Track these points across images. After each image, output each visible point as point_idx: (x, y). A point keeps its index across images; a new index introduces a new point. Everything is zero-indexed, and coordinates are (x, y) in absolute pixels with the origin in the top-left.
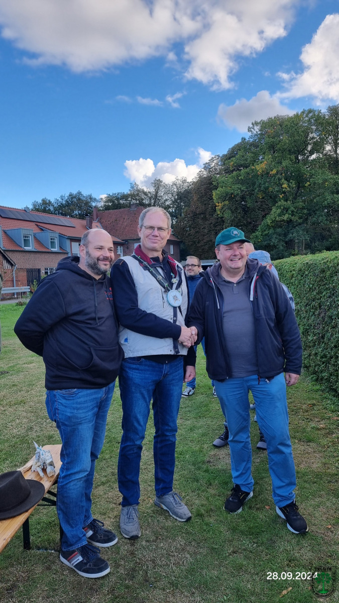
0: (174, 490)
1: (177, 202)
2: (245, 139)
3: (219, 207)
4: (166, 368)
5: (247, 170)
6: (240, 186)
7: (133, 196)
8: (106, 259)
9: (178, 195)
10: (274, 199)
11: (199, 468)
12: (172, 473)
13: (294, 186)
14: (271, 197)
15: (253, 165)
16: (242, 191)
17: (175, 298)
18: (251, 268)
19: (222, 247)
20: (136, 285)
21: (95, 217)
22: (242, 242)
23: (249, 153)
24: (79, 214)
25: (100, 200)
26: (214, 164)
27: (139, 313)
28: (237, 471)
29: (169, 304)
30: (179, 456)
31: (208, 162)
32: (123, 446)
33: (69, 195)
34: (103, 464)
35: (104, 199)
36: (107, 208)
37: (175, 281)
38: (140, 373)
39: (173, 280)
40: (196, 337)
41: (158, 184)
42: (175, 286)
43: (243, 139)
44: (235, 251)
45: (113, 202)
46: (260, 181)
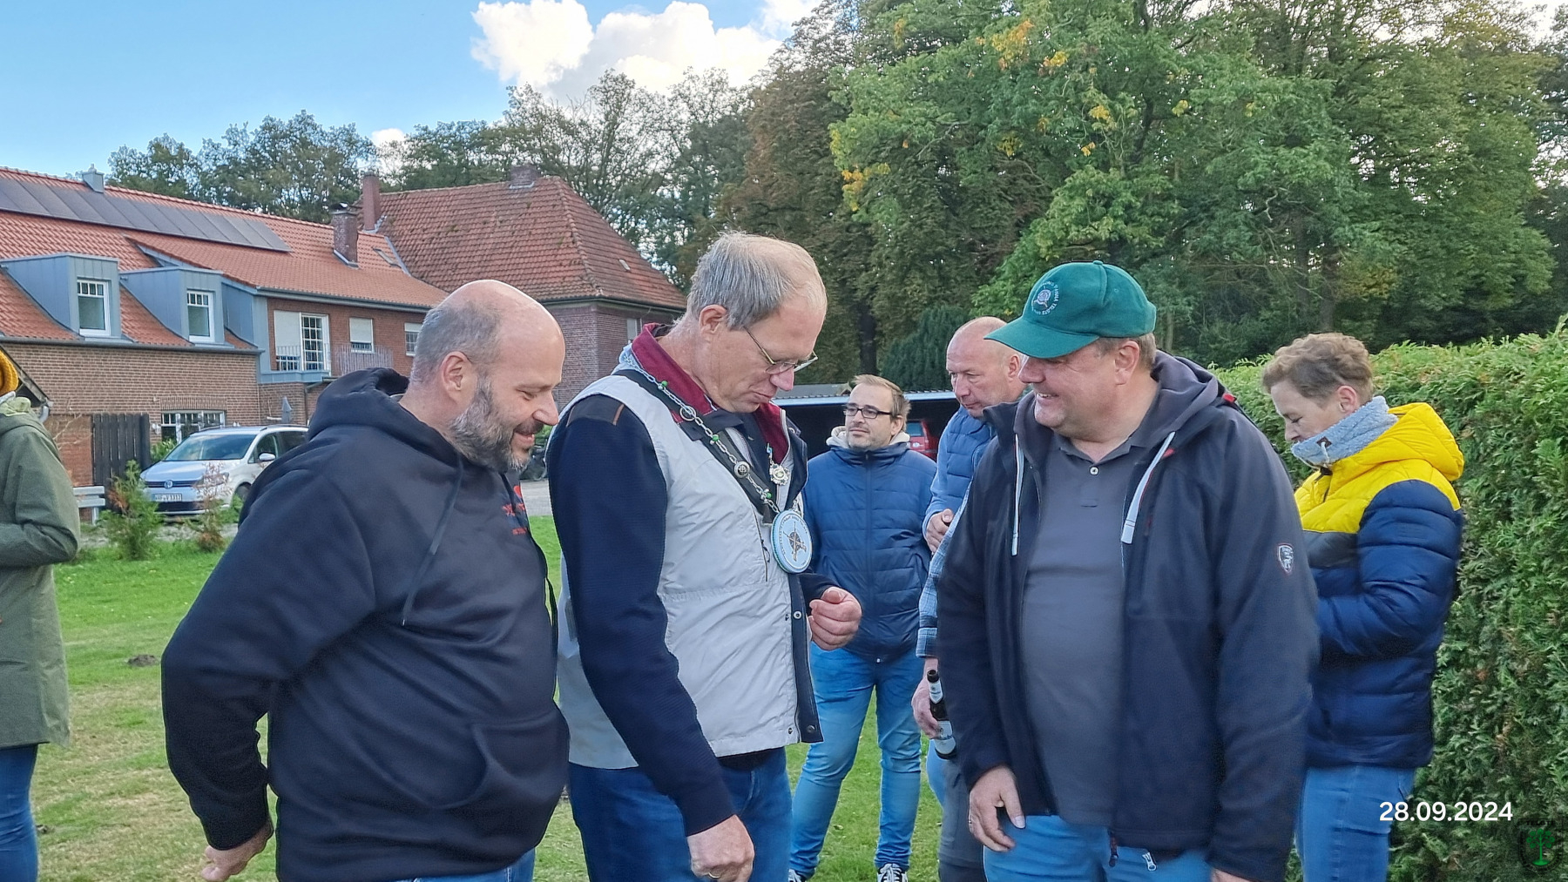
1: (689, 162)
3: (855, 186)
5: (959, 49)
6: (933, 109)
7: (515, 134)
9: (692, 136)
10: (1059, 161)
13: (1134, 112)
14: (1047, 153)
15: (980, 32)
16: (940, 128)
17: (795, 541)
21: (368, 212)
24: (303, 202)
29: (780, 564)
33: (264, 128)
35: (406, 147)
36: (415, 180)
37: (782, 476)
39: (773, 471)
42: (782, 494)
45: (441, 156)
46: (1007, 94)
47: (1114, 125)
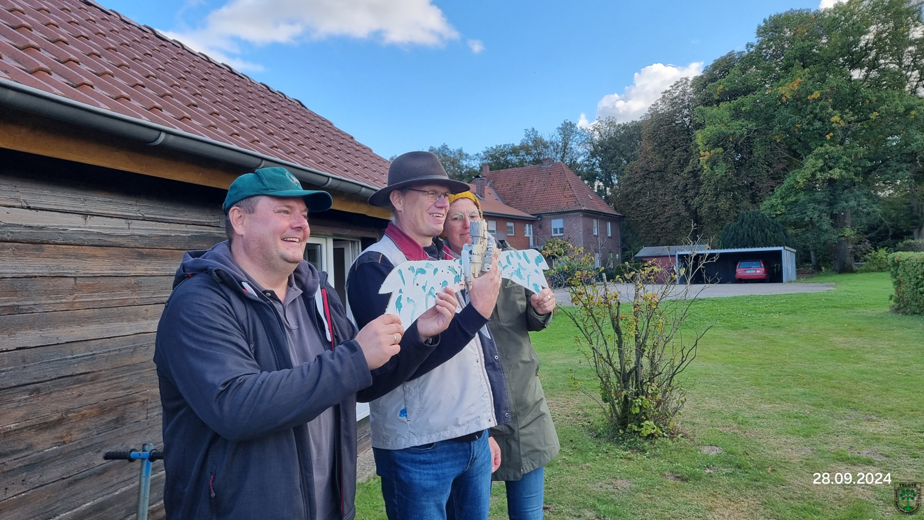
4: (474, 448)
25: (475, 157)
26: (678, 91)
31: (669, 89)
35: (482, 155)
41: (568, 129)
45: (497, 158)
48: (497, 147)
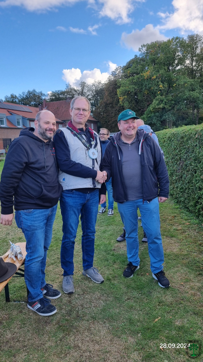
0: (94, 266)
1: (95, 96)
2: (137, 56)
3: (121, 100)
4: (88, 196)
5: (138, 76)
6: (134, 86)
7: (67, 92)
8: (51, 130)
9: (96, 92)
10: (154, 94)
11: (109, 254)
12: (93, 256)
13: (167, 86)
14: (152, 93)
15: (142, 73)
16: (135, 89)
17: (93, 154)
18: (139, 135)
19: (122, 122)
20: (69, 146)
21: (44, 106)
22: (134, 118)
23: (139, 65)
24: (34, 104)
25: (48, 95)
26: (118, 72)
27: (71, 163)
28: (130, 254)
29: (90, 157)
30: (97, 247)
31: (114, 70)
32: (63, 242)
33: (28, 92)
34: (52, 253)
35: (50, 95)
36: (52, 100)
37: (93, 143)
38: (72, 199)
39: (92, 142)
40: (106, 177)
41: (83, 85)
42: (93, 146)
43: (136, 56)
44: (130, 124)
45: (55, 96)
46: (146, 83)
47: (163, 88)
48: (55, 91)
